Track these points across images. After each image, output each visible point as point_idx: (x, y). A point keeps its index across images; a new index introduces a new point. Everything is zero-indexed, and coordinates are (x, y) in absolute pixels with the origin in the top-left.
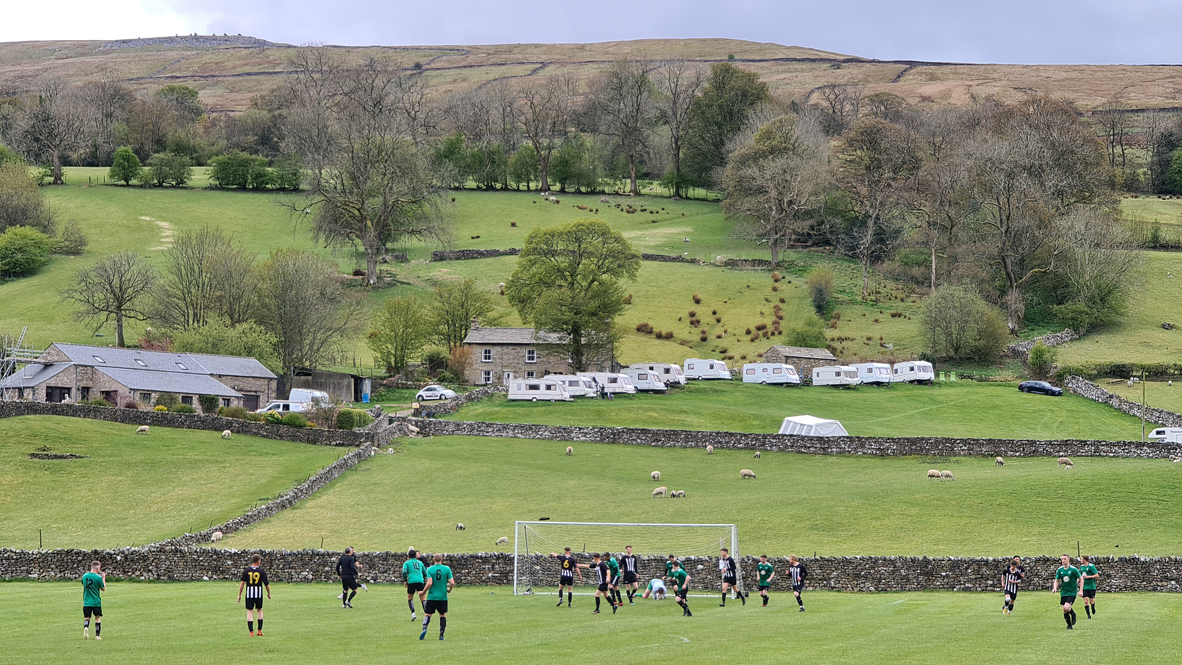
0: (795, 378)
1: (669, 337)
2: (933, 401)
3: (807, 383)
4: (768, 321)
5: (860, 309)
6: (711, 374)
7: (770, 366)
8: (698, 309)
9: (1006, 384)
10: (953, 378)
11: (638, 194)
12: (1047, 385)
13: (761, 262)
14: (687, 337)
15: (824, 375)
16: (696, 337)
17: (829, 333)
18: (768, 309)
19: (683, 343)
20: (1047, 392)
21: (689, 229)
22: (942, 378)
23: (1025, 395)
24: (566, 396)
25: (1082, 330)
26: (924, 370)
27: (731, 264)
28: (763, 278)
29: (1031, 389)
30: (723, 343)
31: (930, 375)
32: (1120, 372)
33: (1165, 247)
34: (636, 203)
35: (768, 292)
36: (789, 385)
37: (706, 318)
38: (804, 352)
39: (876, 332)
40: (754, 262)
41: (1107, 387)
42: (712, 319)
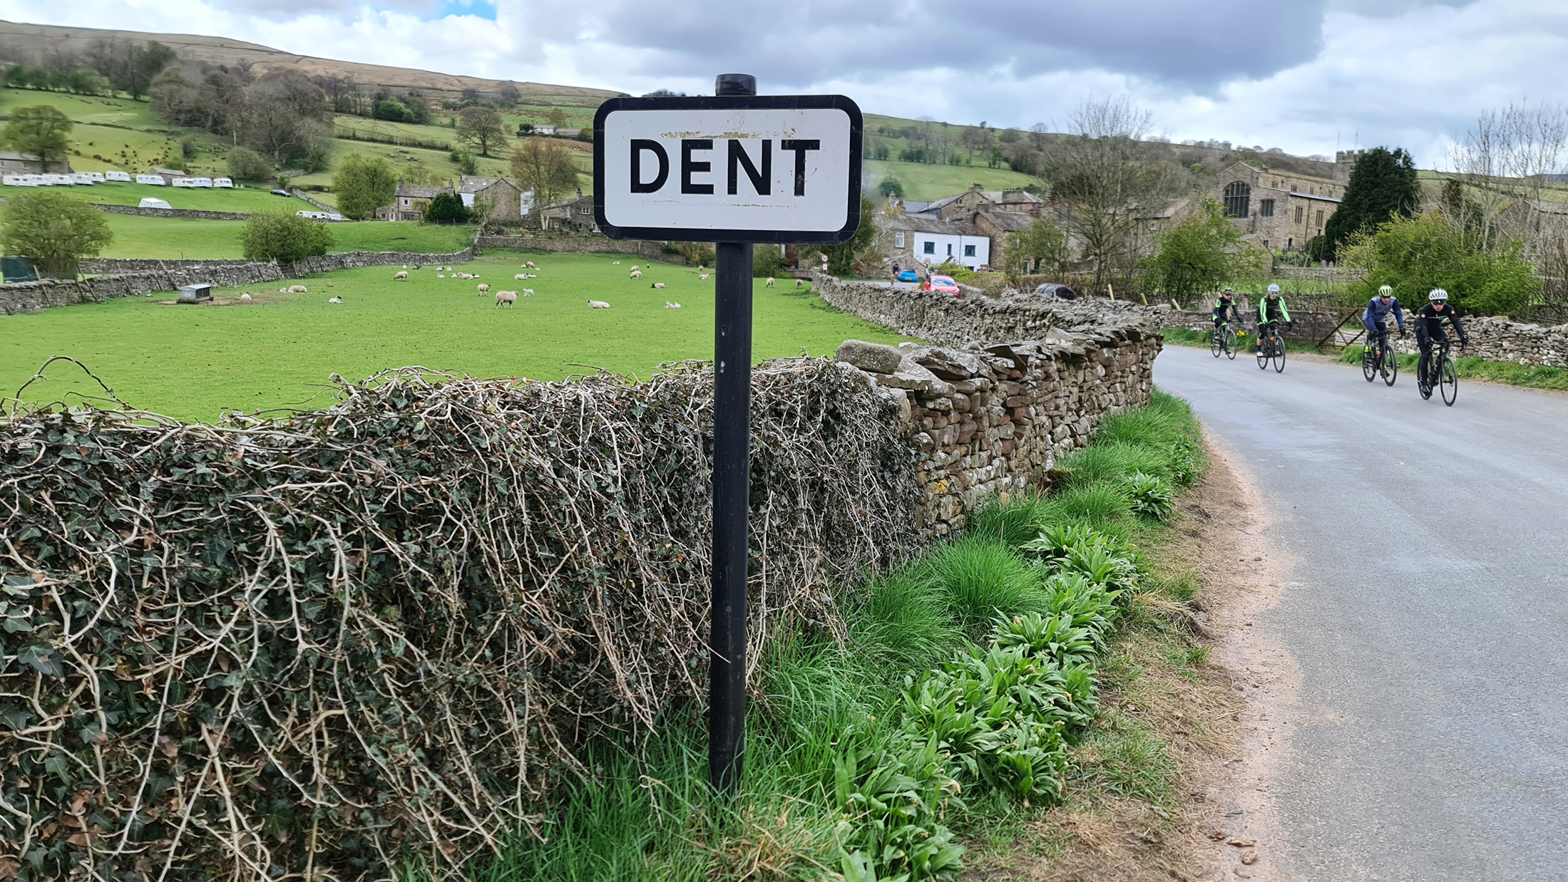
0: (163, 183)
1: (109, 161)
2: (227, 195)
3: (169, 185)
4: (160, 158)
5: (207, 155)
6: (120, 179)
7: (150, 177)
8: (126, 150)
9: (266, 191)
10: (242, 187)
11: (115, 97)
12: (283, 192)
13: (164, 131)
14: (117, 161)
15: (178, 182)
16: (123, 161)
17: (189, 164)
18: (162, 152)
19: (116, 164)
20: (284, 195)
21: (136, 115)
22: (237, 186)
23: (273, 196)
24: (35, 184)
25: (310, 170)
26: (226, 182)
27: (149, 131)
28: (163, 138)
29: (276, 194)
30: (135, 166)
31: (230, 185)
32: (319, 189)
33: (358, 139)
34: (112, 101)
35: (163, 144)
36: (159, 185)
37: (129, 152)
38: (169, 171)
39: (212, 165)
40: (160, 131)
41: (309, 195)
42: (133, 155)
